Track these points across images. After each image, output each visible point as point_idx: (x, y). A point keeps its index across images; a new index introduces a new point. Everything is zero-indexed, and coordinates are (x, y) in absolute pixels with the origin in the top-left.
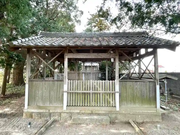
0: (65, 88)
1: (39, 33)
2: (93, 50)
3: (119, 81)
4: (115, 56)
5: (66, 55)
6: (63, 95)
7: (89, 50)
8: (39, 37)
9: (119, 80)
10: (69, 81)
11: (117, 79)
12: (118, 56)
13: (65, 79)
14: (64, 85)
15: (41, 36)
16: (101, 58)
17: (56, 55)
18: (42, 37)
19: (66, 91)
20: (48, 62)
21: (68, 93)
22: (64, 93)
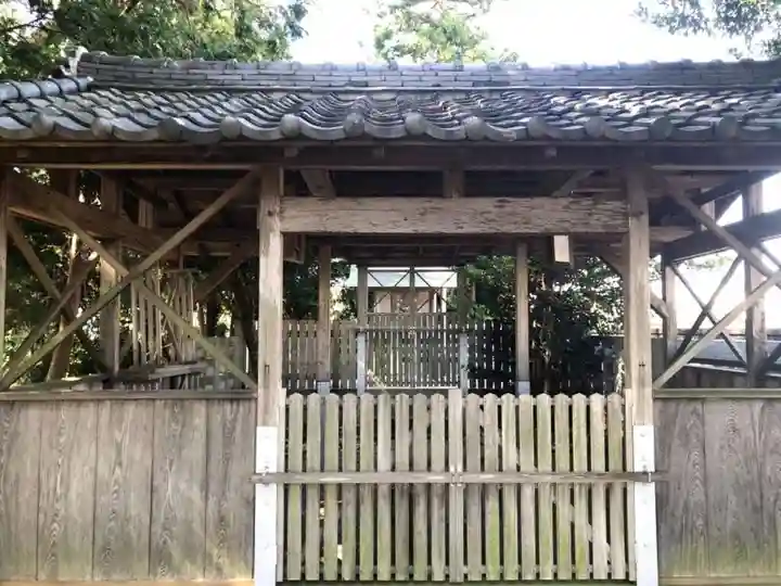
0: (268, 449)
1: (74, 63)
2: (468, 174)
3: (655, 399)
4: (626, 215)
5: (270, 214)
6: (250, 504)
7: (438, 176)
8: (68, 85)
9: (654, 392)
10: (297, 397)
11: (642, 383)
12: (645, 218)
13: (266, 387)
14: (260, 429)
15: (83, 82)
16: (523, 230)
17: (190, 216)
18: (90, 88)
19: (273, 469)
20: (136, 262)
21: (286, 488)
22: (259, 487)
